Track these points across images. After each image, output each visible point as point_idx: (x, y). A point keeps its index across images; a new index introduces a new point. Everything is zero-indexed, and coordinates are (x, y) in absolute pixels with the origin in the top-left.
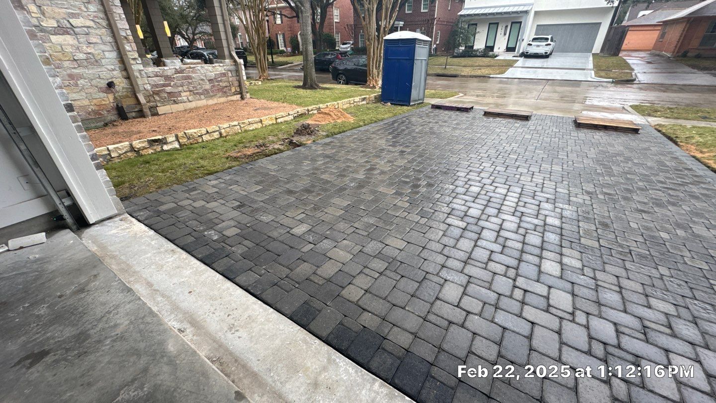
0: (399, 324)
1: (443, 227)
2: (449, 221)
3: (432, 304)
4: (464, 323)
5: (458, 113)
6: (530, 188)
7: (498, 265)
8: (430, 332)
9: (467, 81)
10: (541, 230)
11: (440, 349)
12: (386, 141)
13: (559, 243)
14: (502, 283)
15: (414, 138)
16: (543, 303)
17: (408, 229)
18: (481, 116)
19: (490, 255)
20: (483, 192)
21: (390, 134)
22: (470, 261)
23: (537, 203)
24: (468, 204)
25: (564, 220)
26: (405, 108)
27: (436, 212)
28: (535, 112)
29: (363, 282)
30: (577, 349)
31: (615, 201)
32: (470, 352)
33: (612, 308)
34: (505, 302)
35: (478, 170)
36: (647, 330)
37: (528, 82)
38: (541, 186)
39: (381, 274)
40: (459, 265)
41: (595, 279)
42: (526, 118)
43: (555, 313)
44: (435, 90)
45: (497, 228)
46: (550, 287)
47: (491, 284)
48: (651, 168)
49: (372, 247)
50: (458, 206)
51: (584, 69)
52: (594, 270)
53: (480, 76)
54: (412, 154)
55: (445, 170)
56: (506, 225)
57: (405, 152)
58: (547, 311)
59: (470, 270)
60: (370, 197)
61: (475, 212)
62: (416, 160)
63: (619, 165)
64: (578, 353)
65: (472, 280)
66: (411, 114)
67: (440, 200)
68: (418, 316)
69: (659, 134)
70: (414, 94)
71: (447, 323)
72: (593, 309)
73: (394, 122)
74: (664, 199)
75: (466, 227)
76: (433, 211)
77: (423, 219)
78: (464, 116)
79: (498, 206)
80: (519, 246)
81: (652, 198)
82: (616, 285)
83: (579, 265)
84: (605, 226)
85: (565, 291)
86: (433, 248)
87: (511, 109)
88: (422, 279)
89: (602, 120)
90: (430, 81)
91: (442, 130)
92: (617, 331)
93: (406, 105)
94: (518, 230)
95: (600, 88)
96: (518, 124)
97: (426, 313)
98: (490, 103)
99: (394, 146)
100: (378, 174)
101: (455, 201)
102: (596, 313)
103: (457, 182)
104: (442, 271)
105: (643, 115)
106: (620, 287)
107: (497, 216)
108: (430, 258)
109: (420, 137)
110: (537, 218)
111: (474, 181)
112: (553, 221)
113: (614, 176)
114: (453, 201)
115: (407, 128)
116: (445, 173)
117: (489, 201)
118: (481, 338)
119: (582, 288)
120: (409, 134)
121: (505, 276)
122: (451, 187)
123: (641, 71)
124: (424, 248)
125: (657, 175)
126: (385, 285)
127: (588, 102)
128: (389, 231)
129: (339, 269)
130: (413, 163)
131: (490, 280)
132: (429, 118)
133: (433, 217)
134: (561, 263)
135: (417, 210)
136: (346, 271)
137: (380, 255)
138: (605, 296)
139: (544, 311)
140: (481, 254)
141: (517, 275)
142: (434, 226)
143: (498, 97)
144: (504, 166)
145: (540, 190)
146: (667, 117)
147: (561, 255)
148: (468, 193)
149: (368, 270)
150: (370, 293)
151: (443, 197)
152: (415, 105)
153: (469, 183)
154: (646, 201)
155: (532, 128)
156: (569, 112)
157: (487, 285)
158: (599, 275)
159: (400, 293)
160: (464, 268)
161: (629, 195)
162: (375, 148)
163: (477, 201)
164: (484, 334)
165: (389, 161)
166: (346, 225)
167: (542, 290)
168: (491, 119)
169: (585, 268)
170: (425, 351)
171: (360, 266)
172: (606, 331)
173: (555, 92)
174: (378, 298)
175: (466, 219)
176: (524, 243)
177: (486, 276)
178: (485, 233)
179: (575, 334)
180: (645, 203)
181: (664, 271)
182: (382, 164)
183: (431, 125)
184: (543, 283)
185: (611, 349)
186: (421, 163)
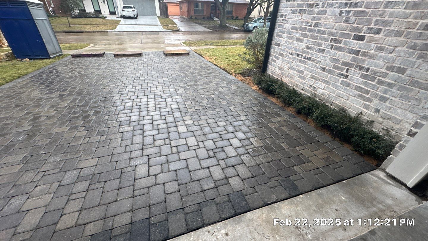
0: (118, 213)
1: (120, 135)
2: (121, 130)
3: (134, 185)
4: (156, 182)
5: (95, 58)
6: (158, 93)
7: (160, 141)
8: (141, 201)
9: (92, 35)
10: (172, 113)
11: (150, 206)
12: (40, 91)
13: (181, 116)
14: (165, 149)
15: (67, 82)
16: (185, 147)
17: (95, 149)
18: (113, 58)
19: (154, 137)
20: (134, 104)
21: (41, 84)
22: (145, 147)
23: (164, 100)
24: (129, 115)
25: (178, 104)
26: (47, 61)
27: (110, 128)
28: (143, 51)
29: (74, 206)
30: (205, 159)
31: (193, 88)
32: (166, 194)
33: (209, 134)
34: (171, 158)
35: (125, 92)
36: (221, 135)
37: (133, 34)
38: (162, 91)
39: (87, 191)
40: (139, 153)
41: (199, 125)
42: (140, 55)
43: (192, 149)
44: (69, 43)
45: (150, 121)
46: (185, 138)
47: (160, 153)
48: (199, 69)
49: (69, 177)
50: (123, 118)
51: (157, 25)
52: (198, 121)
53: (100, 31)
54: (71, 95)
55: (104, 99)
56: (155, 118)
57: (64, 95)
58: (189, 150)
59: (147, 152)
60: (46, 141)
61: (134, 118)
62: (77, 99)
63: (188, 71)
64: (206, 160)
65: (150, 157)
66: (55, 64)
67: (109, 120)
68: (128, 198)
69: (196, 54)
70: (50, 48)
71: (147, 189)
72: (203, 138)
73: (41, 74)
74: (208, 81)
75: (133, 129)
76: (108, 129)
77: (102, 137)
78: (101, 59)
79: (146, 109)
80: (165, 126)
81: (204, 82)
82: (206, 124)
83: (191, 122)
84: (194, 100)
85: (192, 137)
86: (119, 152)
87: (130, 51)
88: (120, 174)
89: (174, 51)
90: (61, 37)
91: (89, 72)
92: (214, 142)
93: (47, 58)
94: (161, 118)
95: (168, 35)
96: (137, 59)
97: (132, 193)
98: (116, 49)
99: (51, 93)
100: (46, 120)
101: (119, 116)
102: (205, 139)
103: (115, 104)
104: (131, 162)
105: (188, 46)
106: (208, 124)
107: (148, 115)
108: (119, 159)
109: (72, 81)
110: (167, 108)
111: (126, 99)
112: (174, 106)
113: (188, 76)
115: (57, 76)
116: (105, 101)
117: (140, 108)
118: (168, 183)
119: (197, 132)
120: (61, 80)
121: (165, 145)
122: (113, 108)
123: (180, 25)
124: (112, 155)
125: (202, 72)
126: (94, 196)
127: (166, 43)
128: (79, 158)
129: (44, 212)
130: (76, 101)
131: (159, 151)
132: (74, 65)
133: (109, 133)
134: (185, 125)
135: (95, 132)
136: (52, 209)
137: (79, 179)
138: (205, 130)
139: (188, 151)
140: (148, 140)
141: (170, 141)
142: (113, 138)
143: (119, 44)
144: (139, 85)
145: (162, 93)
146: (196, 46)
147: (184, 121)
148: (126, 108)
149: (74, 195)
150: (85, 209)
151: (110, 117)
152: (55, 57)
153: (124, 102)
154: (202, 84)
155: (146, 60)
156: (160, 49)
157: (159, 154)
158: (200, 122)
159: (109, 194)
160: (143, 152)
161: (197, 83)
162: (31, 100)
163: (133, 111)
164: (168, 181)
165: (52, 107)
166: (32, 174)
167: (183, 142)
168: (120, 59)
169: (194, 122)
170: (142, 214)
171: (64, 197)
172: (210, 144)
173: (149, 38)
174: (93, 209)
175: (132, 124)
176: (167, 123)
177: (155, 150)
178: (146, 127)
179: (202, 153)
180: (202, 85)
181: (217, 110)
182: (45, 110)
183: (78, 70)
184: (182, 138)
185: (215, 151)
186: (84, 99)
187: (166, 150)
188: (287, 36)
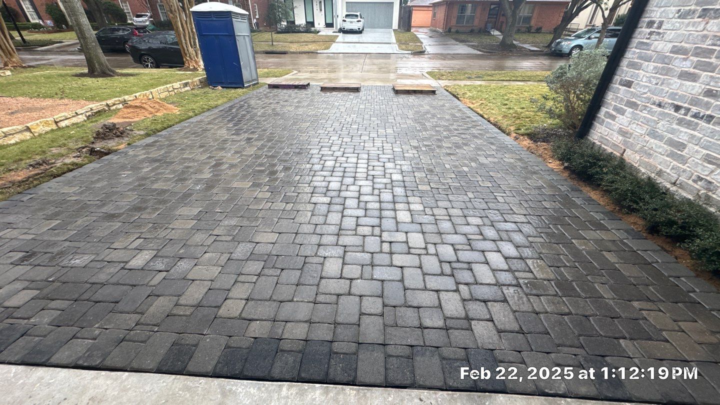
0: (291, 319)
1: (310, 207)
2: (314, 200)
3: (318, 285)
4: (350, 290)
5: (296, 91)
6: (374, 152)
7: (365, 228)
8: (323, 312)
9: (297, 58)
10: (390, 187)
11: (336, 324)
12: (227, 130)
13: (405, 194)
14: (372, 242)
15: (258, 122)
16: (404, 248)
17: (276, 220)
18: (319, 92)
19: (357, 221)
20: (337, 165)
21: (229, 121)
22: (342, 232)
23: (382, 164)
24: (327, 179)
25: (404, 174)
26: (240, 91)
27: (300, 195)
28: (362, 84)
29: (241, 291)
30: (434, 275)
31: (433, 150)
32: (361, 314)
33: (448, 234)
34: (378, 259)
35: (328, 144)
36: (471, 241)
37: (352, 56)
38: (382, 149)
39: (259, 275)
40: (331, 239)
41: (433, 215)
42: (357, 90)
43: (415, 253)
44: (268, 68)
45: (357, 194)
46: (406, 233)
47: (363, 246)
48: (448, 120)
49: (241, 251)
50: (319, 183)
51: (390, 43)
52: (431, 208)
53: (308, 52)
54: (260, 140)
55: (298, 150)
56: (363, 190)
57: (252, 138)
58: (409, 253)
59: (345, 240)
60: (225, 196)
61: (334, 185)
62: (266, 146)
63: (429, 121)
64: (436, 277)
65: (347, 249)
66: (248, 96)
67: (300, 181)
68: (308, 302)
69: (447, 93)
70: (246, 75)
71: (335, 297)
72: (437, 239)
73: (231, 108)
74: (460, 142)
75: (330, 202)
76: (297, 194)
77: (288, 205)
78: (302, 93)
79: (353, 175)
80: (377, 205)
81: (453, 143)
82: (446, 215)
83: (420, 207)
84: (431, 171)
85: (417, 232)
86: (306, 231)
87: (343, 83)
88: (302, 264)
89: (411, 86)
90: (261, 59)
91: (285, 110)
92: (455, 250)
93: (240, 88)
94: (373, 192)
95: (404, 59)
96: (352, 95)
97: (314, 296)
98: (322, 78)
99: (237, 134)
100: (227, 168)
101: (314, 179)
102: (440, 241)
103: (312, 160)
104: (319, 250)
105: (436, 79)
106: (450, 216)
107: (354, 184)
108: (305, 242)
109: (264, 121)
110: (385, 178)
111: (327, 155)
112: (397, 177)
113: (428, 130)
114: (313, 180)
115: (248, 112)
116: (299, 153)
117: (344, 172)
118: (367, 298)
119: (427, 225)
120: (252, 118)
121: (373, 235)
122: (308, 166)
123: (427, 44)
124: (296, 233)
125: (453, 125)
126: (266, 285)
127: (399, 72)
128: (256, 228)
129: (208, 288)
130: (264, 149)
131: (362, 244)
132: (270, 99)
133: (298, 201)
134: (409, 210)
135: (280, 197)
136: (217, 287)
137: (253, 256)
138: (442, 226)
139: (407, 254)
140: (349, 223)
141: (382, 231)
142: (301, 209)
143: (329, 72)
144: (349, 136)
145: (381, 152)
146: (449, 80)
147: (408, 203)
148: (325, 169)
149: (243, 276)
150: (253, 299)
151: (302, 178)
152: (250, 86)
153: (324, 158)
154: (450, 146)
155: (364, 98)
156: (388, 81)
157: (361, 248)
158: (436, 211)
159: (284, 287)
160: (338, 240)
161: (440, 144)
162: (216, 140)
163: (334, 174)
164: (369, 294)
165: (236, 152)
166: (204, 235)
167: (401, 237)
168: (328, 94)
169: (426, 209)
170: (323, 333)
171: (233, 276)
172: (447, 252)
173: (374, 64)
174: (263, 302)
175: (329, 193)
176: (380, 202)
177: (357, 241)
178: (349, 203)
179: (431, 264)
180: (450, 148)
181: (470, 195)
182: (229, 156)
183: (273, 106)
184: (401, 231)
185: (455, 265)
186: (273, 148)
187: (372, 244)
188: (655, 68)
